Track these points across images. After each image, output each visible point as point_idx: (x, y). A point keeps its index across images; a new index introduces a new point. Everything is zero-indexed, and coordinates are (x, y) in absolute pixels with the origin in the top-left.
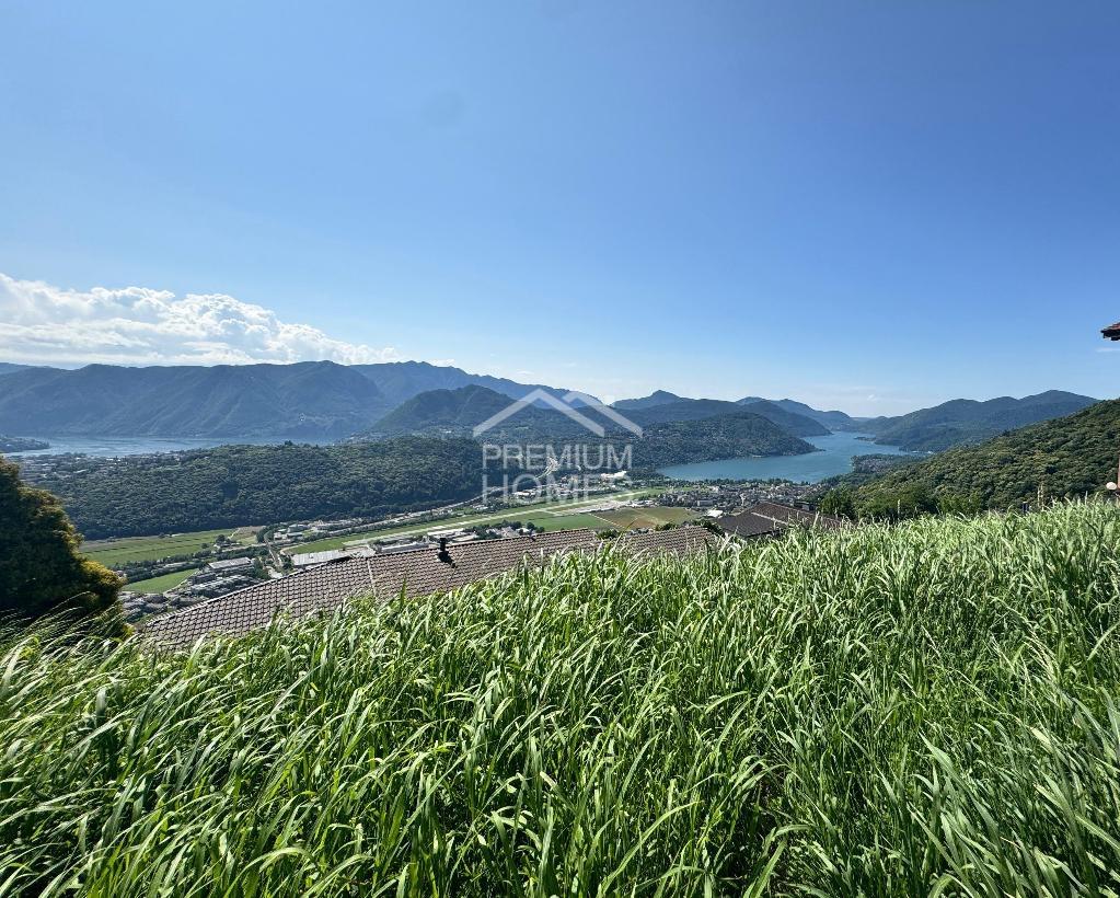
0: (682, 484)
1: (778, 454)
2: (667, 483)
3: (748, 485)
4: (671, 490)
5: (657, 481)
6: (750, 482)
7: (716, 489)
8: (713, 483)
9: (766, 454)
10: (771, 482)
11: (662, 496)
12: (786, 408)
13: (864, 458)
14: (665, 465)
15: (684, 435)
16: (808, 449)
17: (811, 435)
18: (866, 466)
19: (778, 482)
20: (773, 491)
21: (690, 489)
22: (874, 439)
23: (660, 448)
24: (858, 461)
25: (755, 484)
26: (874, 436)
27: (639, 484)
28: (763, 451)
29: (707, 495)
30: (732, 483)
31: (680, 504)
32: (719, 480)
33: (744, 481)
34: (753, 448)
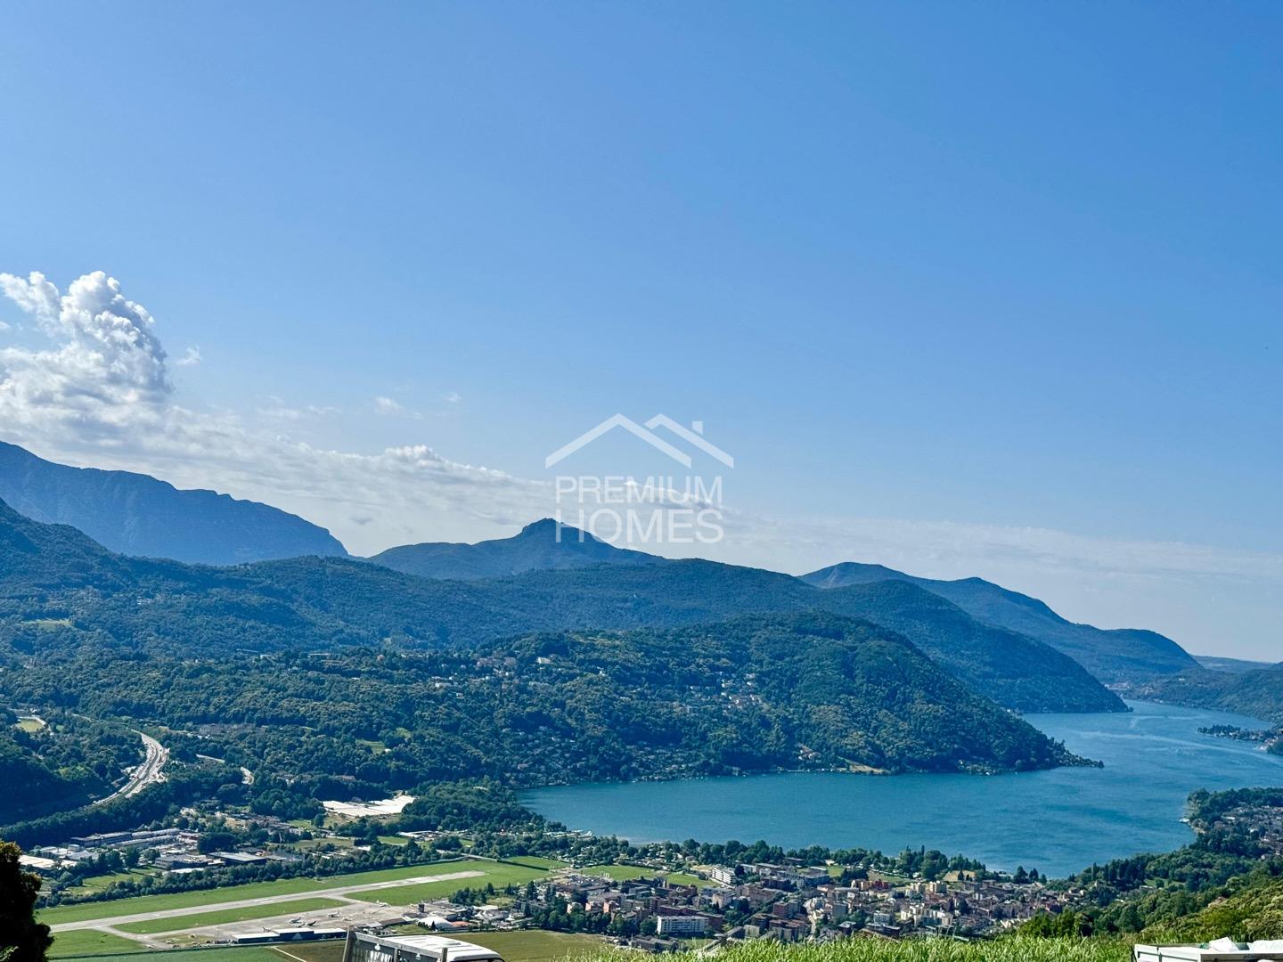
0: (606, 852)
1: (942, 766)
2: (554, 845)
3: (836, 872)
4: (563, 873)
5: (517, 836)
6: (842, 859)
7: (722, 876)
8: (714, 856)
9: (902, 765)
10: (911, 864)
11: (532, 891)
12: (974, 608)
13: (1232, 800)
14: (553, 782)
15: (625, 677)
16: (1043, 755)
17: (1056, 708)
18: (1240, 828)
19: (936, 867)
20: (918, 898)
21: (633, 873)
22: (1268, 735)
23: (539, 718)
24: (1212, 807)
25: (857, 864)
26: (1268, 727)
27: (455, 844)
28: (890, 753)
29: (691, 894)
30: (776, 857)
31: (599, 925)
32: (734, 847)
33: (818, 857)
34: (856, 738)
